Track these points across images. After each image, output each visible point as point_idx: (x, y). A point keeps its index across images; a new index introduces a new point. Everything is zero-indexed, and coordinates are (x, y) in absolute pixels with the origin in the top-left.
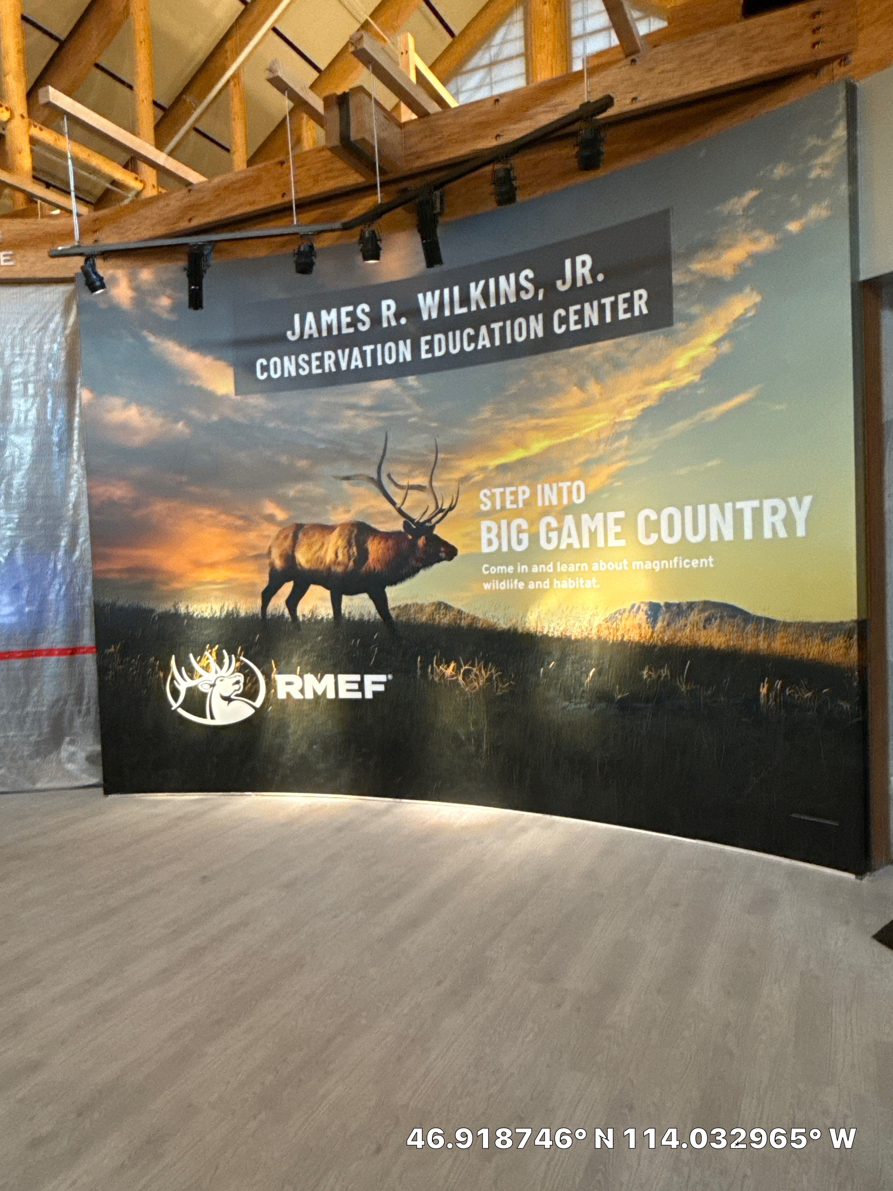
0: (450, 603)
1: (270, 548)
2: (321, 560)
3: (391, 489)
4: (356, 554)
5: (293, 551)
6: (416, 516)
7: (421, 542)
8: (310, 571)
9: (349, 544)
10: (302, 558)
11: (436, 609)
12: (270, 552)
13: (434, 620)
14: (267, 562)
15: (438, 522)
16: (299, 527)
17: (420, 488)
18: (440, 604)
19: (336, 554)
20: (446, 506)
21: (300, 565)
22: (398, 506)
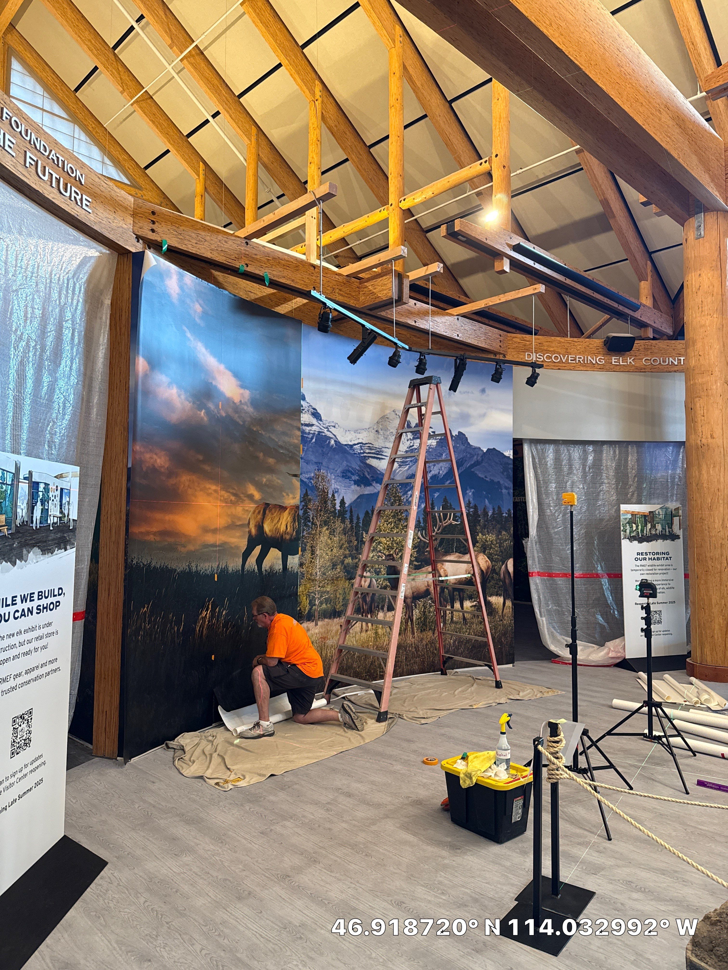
1: (249, 520)
2: (277, 530)
4: (297, 527)
5: (263, 523)
12: (249, 523)
16: (267, 505)
19: (287, 526)
21: (266, 533)
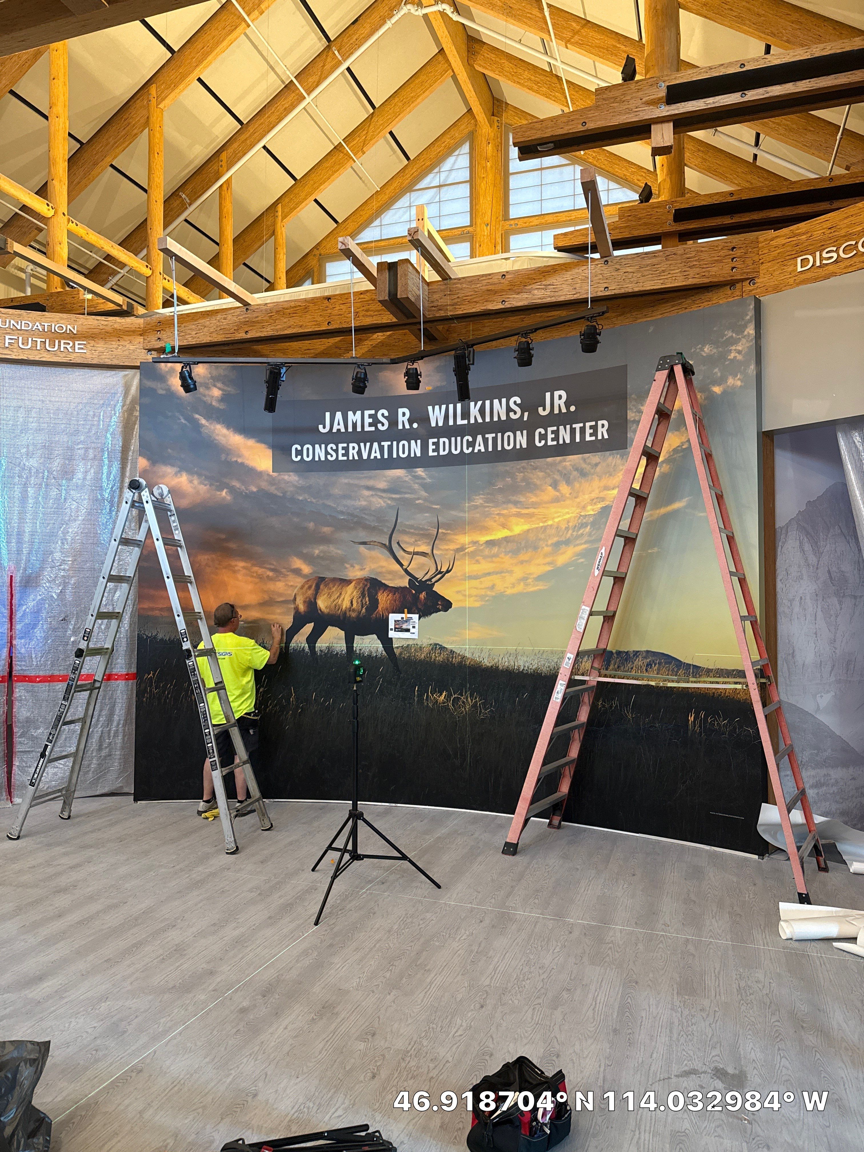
0: (444, 645)
1: (295, 596)
2: (338, 607)
3: (399, 554)
4: (368, 603)
5: (315, 599)
6: (419, 575)
7: (423, 596)
8: (328, 614)
9: (363, 595)
10: (323, 604)
11: (432, 649)
12: (295, 599)
13: (431, 658)
14: (293, 606)
15: (436, 582)
16: (322, 579)
17: (424, 554)
18: (436, 644)
19: (352, 602)
20: (444, 569)
21: (321, 610)
22: (404, 567)
